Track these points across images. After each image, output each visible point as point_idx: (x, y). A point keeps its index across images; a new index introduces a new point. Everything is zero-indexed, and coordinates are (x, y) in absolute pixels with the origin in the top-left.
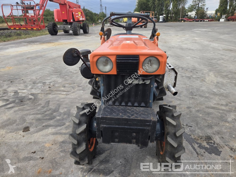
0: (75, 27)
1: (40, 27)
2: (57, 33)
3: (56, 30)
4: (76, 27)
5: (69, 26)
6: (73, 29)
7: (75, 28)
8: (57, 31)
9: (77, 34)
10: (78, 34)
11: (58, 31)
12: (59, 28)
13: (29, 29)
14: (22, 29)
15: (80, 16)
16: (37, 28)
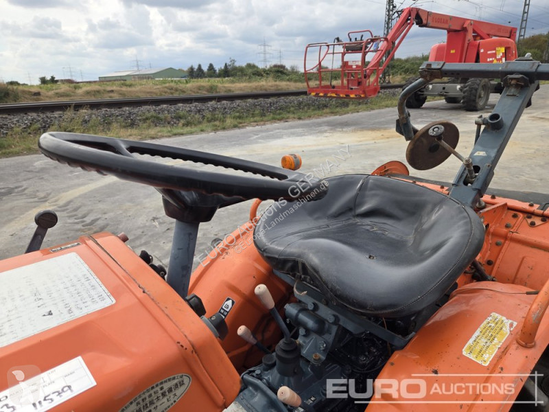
0: (471, 89)
1: (364, 92)
2: (424, 102)
3: (421, 97)
4: (476, 90)
5: (458, 87)
6: (466, 94)
7: (474, 91)
8: (425, 98)
9: (475, 107)
10: (479, 107)
11: (428, 97)
12: (430, 91)
13: (341, 96)
14: (329, 95)
15: (499, 57)
16: (358, 93)
